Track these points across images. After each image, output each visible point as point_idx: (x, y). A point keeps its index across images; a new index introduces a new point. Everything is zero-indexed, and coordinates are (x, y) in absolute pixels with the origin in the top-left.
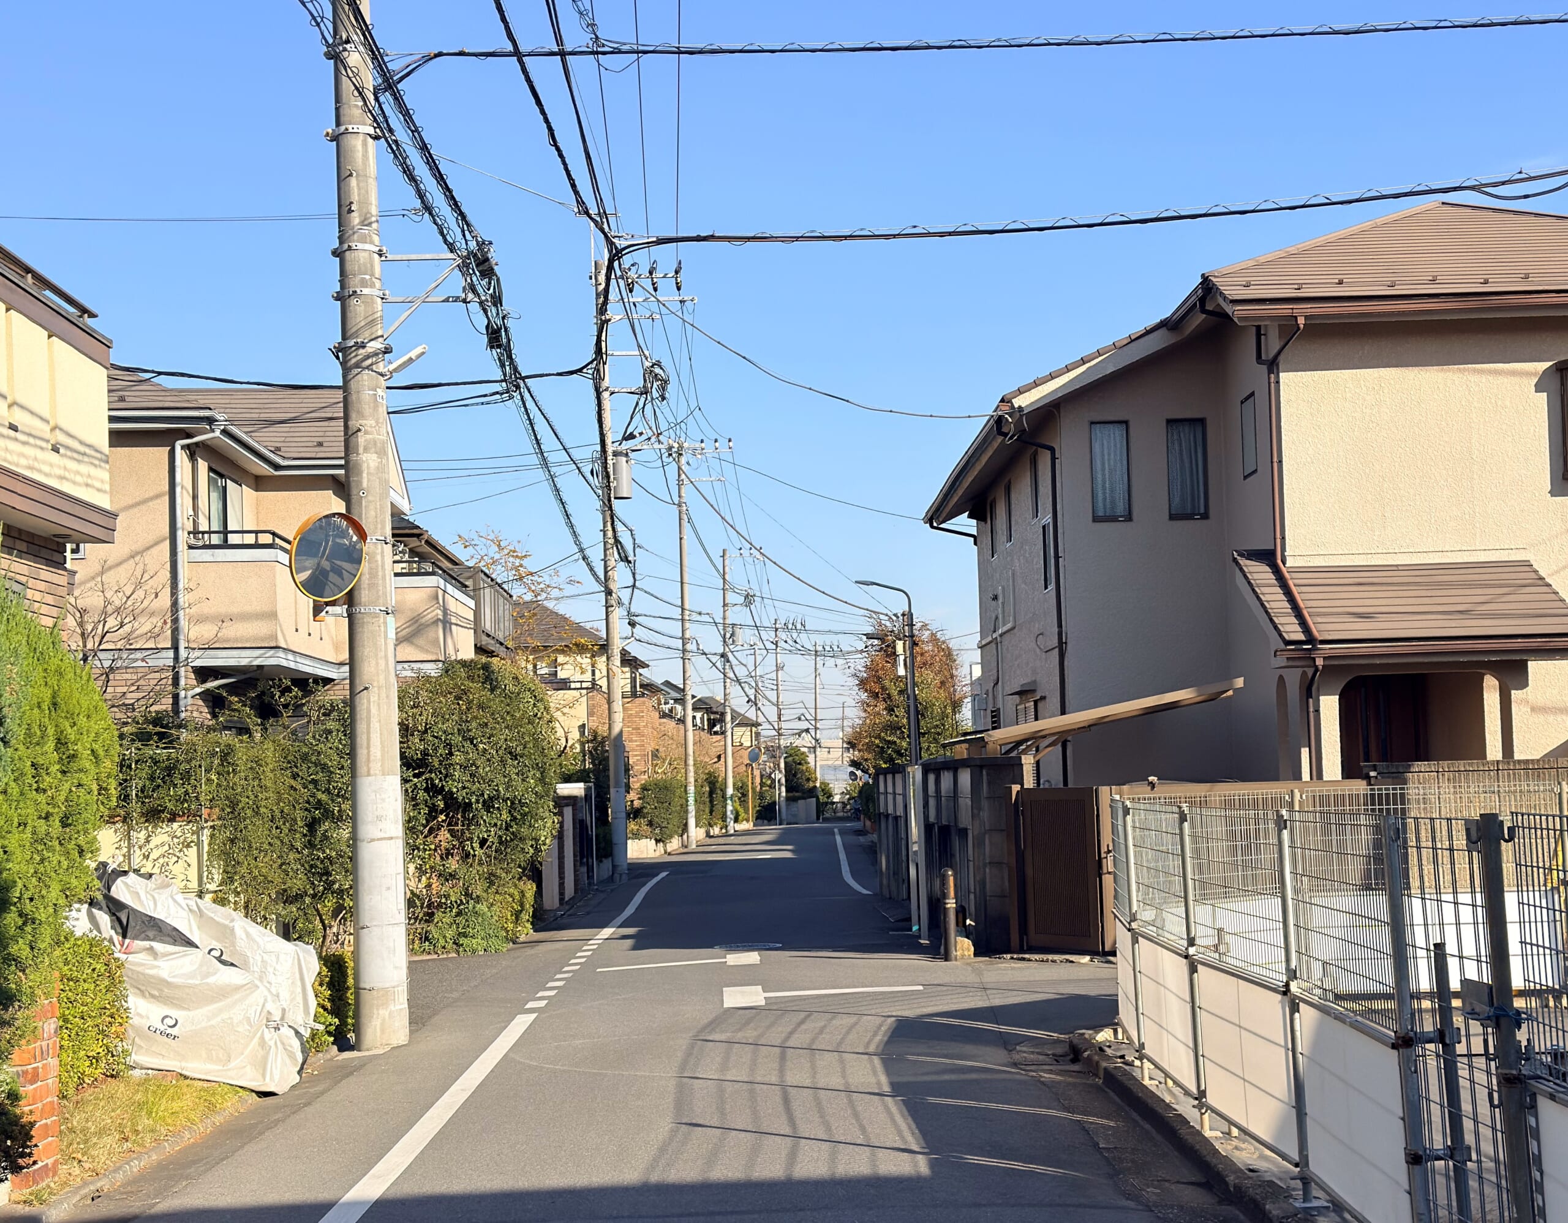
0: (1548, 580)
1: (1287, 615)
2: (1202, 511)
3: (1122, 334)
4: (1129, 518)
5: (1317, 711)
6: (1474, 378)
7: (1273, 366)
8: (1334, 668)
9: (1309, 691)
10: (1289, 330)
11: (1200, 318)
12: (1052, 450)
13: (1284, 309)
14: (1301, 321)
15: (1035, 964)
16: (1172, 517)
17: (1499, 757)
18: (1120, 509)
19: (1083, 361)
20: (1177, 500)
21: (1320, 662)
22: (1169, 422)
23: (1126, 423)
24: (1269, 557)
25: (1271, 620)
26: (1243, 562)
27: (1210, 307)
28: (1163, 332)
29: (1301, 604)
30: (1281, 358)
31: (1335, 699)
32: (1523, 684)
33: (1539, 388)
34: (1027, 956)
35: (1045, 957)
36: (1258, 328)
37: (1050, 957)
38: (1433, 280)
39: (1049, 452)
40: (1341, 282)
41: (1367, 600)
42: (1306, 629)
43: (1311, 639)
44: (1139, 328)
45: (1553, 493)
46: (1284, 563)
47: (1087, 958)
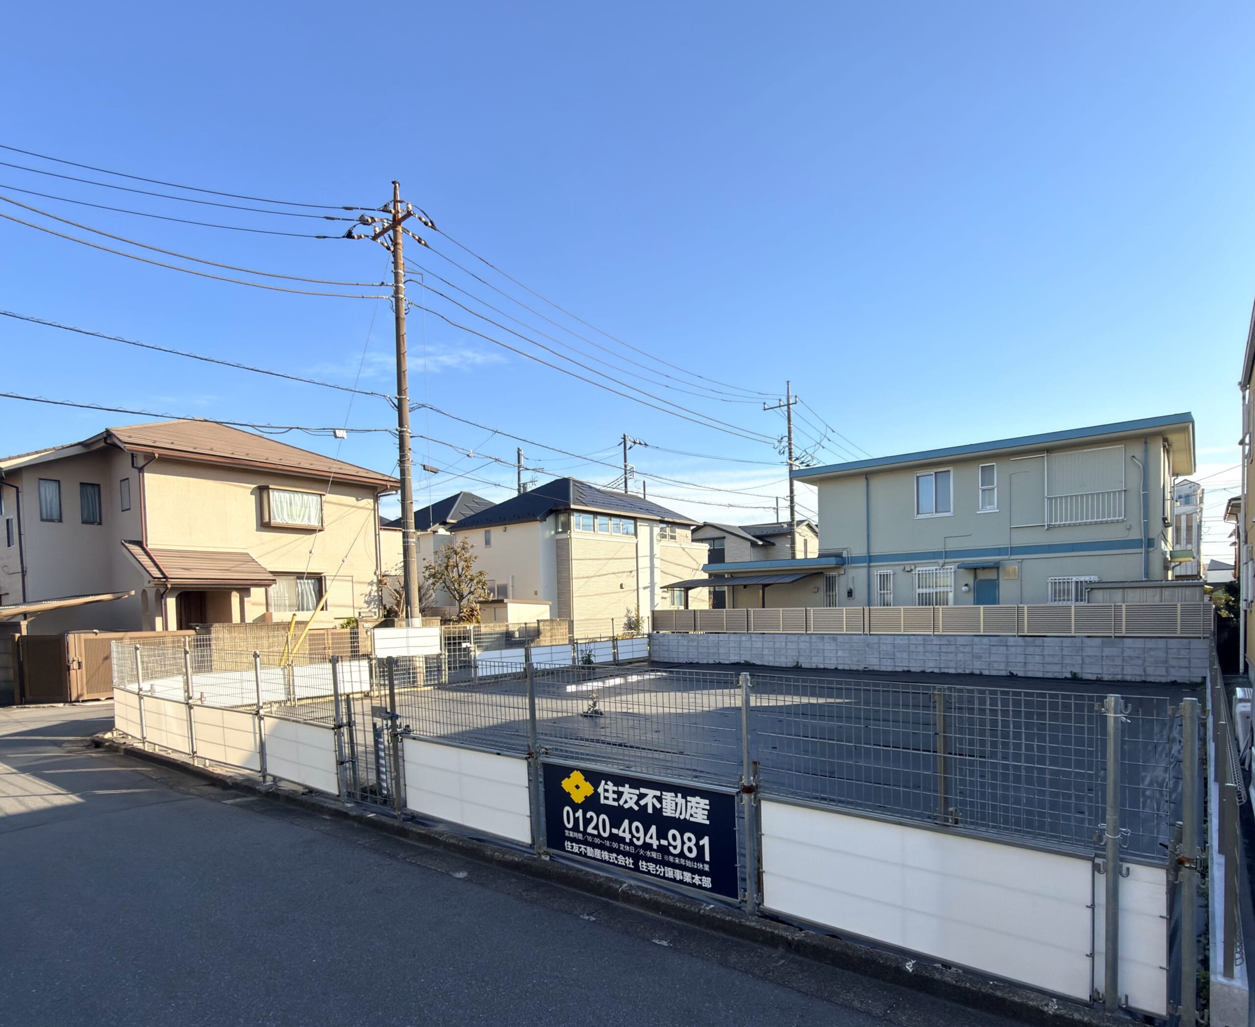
0: (256, 560)
1: (152, 567)
2: (98, 521)
3: (58, 444)
4: (60, 521)
5: (166, 604)
6: (227, 486)
7: (141, 470)
8: (174, 588)
9: (161, 597)
10: (150, 458)
11: (102, 444)
12: (17, 488)
13: (150, 450)
14: (157, 455)
15: (34, 709)
16: (83, 522)
17: (239, 622)
18: (56, 516)
19: (37, 453)
20: (85, 516)
21: (169, 586)
22: (81, 484)
23: (59, 481)
24: (140, 544)
25: (145, 569)
26: (127, 545)
27: (108, 441)
28: (79, 447)
29: (158, 563)
30: (145, 467)
31: (174, 599)
32: (249, 595)
33: (252, 493)
34: (27, 706)
35: (38, 705)
36: (132, 454)
37: (41, 705)
38: (211, 449)
39: (15, 489)
40: (172, 443)
41: (188, 563)
42: (162, 573)
43: (165, 577)
44: (68, 443)
45: (257, 530)
46: (147, 545)
47: (61, 705)
